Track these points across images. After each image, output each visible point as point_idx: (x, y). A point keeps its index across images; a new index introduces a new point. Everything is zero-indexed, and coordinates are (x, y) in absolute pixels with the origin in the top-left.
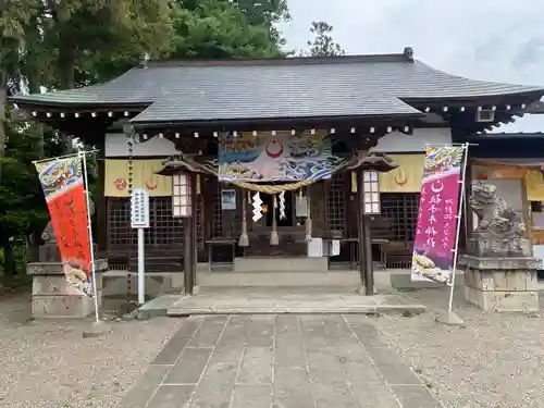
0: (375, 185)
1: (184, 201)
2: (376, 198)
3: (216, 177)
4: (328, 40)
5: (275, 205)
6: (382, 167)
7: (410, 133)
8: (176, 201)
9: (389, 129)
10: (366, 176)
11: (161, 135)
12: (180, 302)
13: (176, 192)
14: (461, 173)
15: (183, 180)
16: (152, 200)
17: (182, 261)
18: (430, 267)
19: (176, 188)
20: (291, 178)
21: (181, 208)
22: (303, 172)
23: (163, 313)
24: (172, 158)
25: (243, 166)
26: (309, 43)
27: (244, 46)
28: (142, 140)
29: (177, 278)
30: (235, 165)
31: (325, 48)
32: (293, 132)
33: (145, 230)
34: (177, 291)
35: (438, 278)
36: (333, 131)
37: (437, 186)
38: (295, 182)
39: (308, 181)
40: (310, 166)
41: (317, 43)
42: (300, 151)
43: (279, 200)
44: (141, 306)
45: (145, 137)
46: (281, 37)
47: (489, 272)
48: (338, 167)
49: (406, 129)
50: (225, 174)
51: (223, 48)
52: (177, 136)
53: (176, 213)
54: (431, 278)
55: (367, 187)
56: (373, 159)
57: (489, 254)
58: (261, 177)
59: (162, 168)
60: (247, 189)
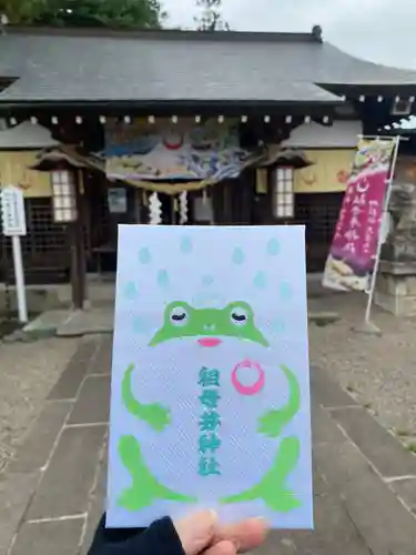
0: (289, 185)
1: (67, 202)
2: (290, 199)
3: (104, 175)
4: (216, 17)
5: (175, 208)
6: (298, 163)
7: (329, 124)
8: (57, 203)
9: (307, 119)
10: (281, 174)
11: (34, 120)
12: (70, 320)
13: (57, 192)
14: (389, 172)
15: (65, 176)
16: (26, 200)
17: (68, 271)
18: (348, 275)
19: (56, 188)
20: (194, 175)
21: (64, 211)
22: (207, 168)
23: (52, 333)
24: (49, 150)
25: (136, 159)
26: (195, 19)
27: (122, 15)
28: (10, 126)
29: (64, 292)
30: (125, 158)
31: (213, 26)
32: (198, 119)
33: (21, 237)
34: (65, 306)
35: (355, 287)
36: (244, 119)
37: (363, 185)
38: (198, 180)
39: (214, 179)
40: (215, 160)
41: (204, 20)
42: (204, 143)
43: (179, 202)
44: (24, 325)
45: (13, 121)
46: (162, 10)
47: (402, 277)
48: (247, 164)
49: (326, 119)
50: (115, 169)
51: (97, 16)
52: (55, 121)
53: (59, 217)
54: (348, 287)
55: (280, 187)
56: (288, 154)
57: (403, 258)
58: (158, 173)
59: (36, 162)
60: (141, 189)
